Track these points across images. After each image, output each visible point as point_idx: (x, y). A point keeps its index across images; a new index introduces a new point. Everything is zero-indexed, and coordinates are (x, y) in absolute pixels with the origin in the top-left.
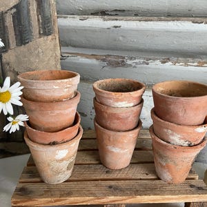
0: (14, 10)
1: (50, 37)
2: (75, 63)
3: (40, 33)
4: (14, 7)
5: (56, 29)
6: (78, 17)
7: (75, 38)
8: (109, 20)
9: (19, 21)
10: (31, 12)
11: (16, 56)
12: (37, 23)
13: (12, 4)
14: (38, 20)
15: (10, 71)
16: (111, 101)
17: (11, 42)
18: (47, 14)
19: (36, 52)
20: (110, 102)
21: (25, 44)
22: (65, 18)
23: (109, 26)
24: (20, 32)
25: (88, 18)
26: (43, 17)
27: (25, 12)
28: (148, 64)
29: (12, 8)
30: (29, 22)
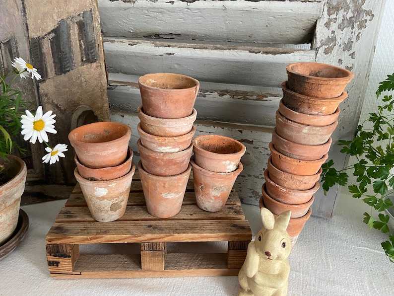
0: (53, 35)
1: (94, 65)
2: (125, 94)
3: (82, 60)
4: (53, 31)
5: (102, 55)
6: (126, 41)
7: (125, 64)
8: (162, 46)
9: (59, 47)
10: (72, 37)
11: (55, 87)
12: (79, 49)
13: (50, 29)
14: (80, 45)
15: (48, 103)
16: (155, 146)
17: (49, 70)
18: (90, 38)
19: (79, 81)
20: (153, 146)
21: (65, 73)
22: (112, 42)
23: (161, 54)
24: (59, 59)
25: (137, 43)
26: (86, 42)
27: (65, 37)
28: (205, 96)
29: (49, 33)
30: (70, 48)
